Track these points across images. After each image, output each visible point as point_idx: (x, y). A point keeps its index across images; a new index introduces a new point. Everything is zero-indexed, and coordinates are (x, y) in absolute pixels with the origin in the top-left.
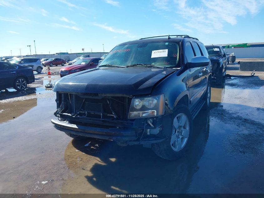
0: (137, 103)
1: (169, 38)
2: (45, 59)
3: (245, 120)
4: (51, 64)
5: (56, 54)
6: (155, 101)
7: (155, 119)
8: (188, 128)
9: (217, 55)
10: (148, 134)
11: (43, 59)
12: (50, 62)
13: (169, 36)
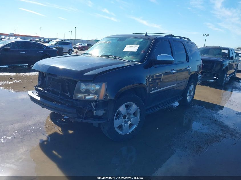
0: (83, 87)
1: (146, 35)
2: (80, 43)
3: (216, 120)
4: (84, 49)
5: (92, 40)
6: (98, 87)
7: (98, 102)
8: (139, 117)
9: (224, 56)
10: (95, 114)
11: (78, 44)
12: (83, 47)
13: (147, 33)
